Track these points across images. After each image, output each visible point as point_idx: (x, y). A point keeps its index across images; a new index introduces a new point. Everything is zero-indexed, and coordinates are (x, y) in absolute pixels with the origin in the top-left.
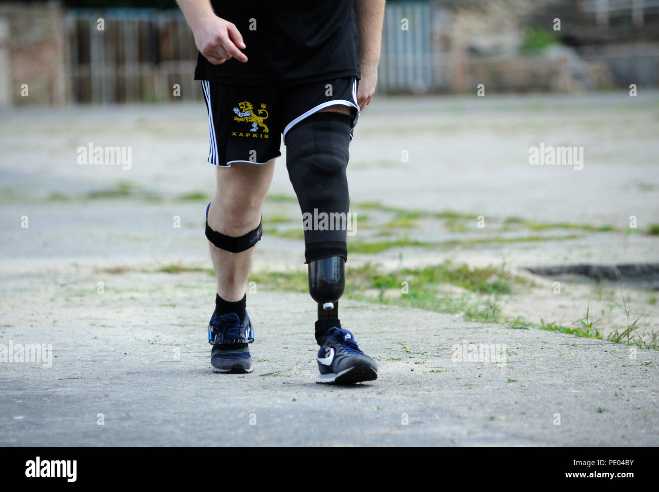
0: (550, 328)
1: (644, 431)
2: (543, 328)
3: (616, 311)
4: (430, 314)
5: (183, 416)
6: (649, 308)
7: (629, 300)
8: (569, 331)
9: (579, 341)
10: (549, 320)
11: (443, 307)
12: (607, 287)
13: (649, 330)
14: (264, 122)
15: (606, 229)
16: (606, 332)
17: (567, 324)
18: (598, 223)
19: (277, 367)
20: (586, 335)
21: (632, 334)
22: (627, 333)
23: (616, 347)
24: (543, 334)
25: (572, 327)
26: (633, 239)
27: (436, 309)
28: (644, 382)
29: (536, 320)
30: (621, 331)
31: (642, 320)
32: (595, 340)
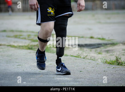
0: (72, 56)
1: (88, 75)
2: (70, 56)
3: (84, 53)
4: (49, 53)
5: (2, 73)
6: (90, 52)
7: (86, 51)
8: (75, 57)
9: (77, 58)
10: (72, 55)
11: (52, 52)
12: (82, 48)
13: (90, 56)
14: (54, 12)
15: (82, 37)
16: (82, 57)
17: (75, 55)
18: (81, 36)
19: (20, 64)
20: (79, 57)
21: (87, 57)
22: (86, 57)
23: (84, 60)
24: (71, 57)
25: (76, 56)
26: (87, 39)
27: (51, 52)
28: (89, 66)
29: (69, 55)
30: (85, 56)
31: (89, 54)
32: (80, 58)
